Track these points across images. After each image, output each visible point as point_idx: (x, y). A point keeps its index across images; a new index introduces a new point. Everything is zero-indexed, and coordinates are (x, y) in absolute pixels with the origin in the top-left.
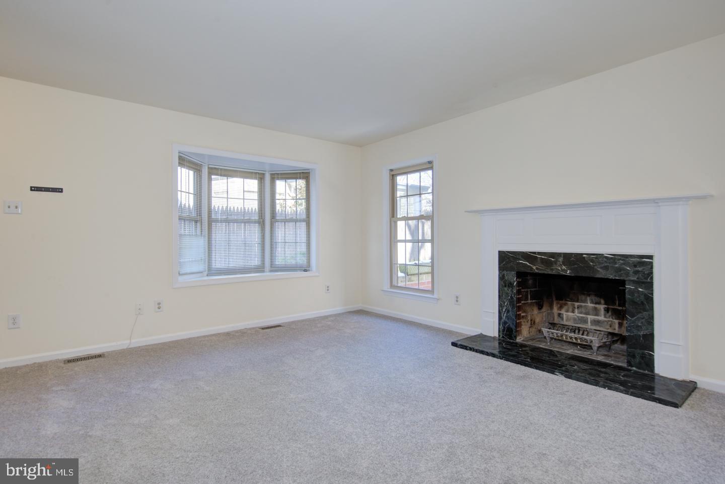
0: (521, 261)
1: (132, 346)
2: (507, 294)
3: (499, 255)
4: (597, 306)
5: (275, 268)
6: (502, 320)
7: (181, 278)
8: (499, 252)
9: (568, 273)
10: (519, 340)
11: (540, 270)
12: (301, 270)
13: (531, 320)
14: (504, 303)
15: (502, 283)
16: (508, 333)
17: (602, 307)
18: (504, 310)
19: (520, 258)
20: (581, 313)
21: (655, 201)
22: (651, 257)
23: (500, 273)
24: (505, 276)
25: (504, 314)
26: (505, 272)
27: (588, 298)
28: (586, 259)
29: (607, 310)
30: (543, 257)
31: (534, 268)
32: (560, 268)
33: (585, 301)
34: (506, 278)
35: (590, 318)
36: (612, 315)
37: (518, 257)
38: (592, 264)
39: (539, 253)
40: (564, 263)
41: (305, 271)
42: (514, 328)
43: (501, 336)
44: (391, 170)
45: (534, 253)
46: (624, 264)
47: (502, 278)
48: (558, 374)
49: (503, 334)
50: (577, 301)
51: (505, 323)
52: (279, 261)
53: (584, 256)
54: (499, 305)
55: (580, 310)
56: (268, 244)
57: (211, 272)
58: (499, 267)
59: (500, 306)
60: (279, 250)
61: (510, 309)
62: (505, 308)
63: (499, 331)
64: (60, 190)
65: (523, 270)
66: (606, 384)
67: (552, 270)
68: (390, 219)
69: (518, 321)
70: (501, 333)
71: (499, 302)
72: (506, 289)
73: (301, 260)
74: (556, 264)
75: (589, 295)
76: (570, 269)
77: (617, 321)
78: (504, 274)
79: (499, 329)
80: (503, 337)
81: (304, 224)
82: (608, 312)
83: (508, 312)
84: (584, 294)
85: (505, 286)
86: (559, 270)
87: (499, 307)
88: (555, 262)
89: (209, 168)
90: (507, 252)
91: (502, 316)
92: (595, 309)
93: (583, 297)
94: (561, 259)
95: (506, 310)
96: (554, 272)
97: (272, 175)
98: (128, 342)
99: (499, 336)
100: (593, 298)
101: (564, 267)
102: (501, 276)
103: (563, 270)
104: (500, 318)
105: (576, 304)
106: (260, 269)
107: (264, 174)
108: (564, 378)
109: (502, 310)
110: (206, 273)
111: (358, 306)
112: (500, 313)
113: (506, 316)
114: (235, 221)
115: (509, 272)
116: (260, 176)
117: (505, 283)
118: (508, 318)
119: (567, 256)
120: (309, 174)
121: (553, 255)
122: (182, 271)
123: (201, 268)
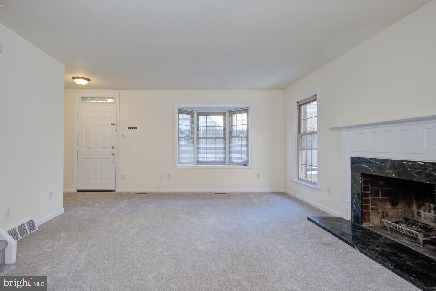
0: (363, 165)
1: (159, 192)
2: (356, 189)
3: (351, 160)
5: (231, 163)
6: (353, 209)
7: (179, 165)
8: (351, 157)
9: (393, 176)
10: (365, 225)
11: (376, 172)
12: (243, 165)
13: (383, 213)
14: (354, 196)
16: (357, 219)
18: (354, 201)
19: (363, 162)
23: (352, 173)
24: (355, 175)
25: (354, 204)
28: (405, 165)
30: (377, 162)
31: (372, 170)
32: (388, 172)
34: (355, 177)
38: (409, 169)
39: (375, 159)
40: (390, 168)
41: (245, 165)
42: (360, 216)
43: (353, 221)
44: (298, 103)
45: (372, 159)
47: (353, 177)
48: (356, 248)
49: (354, 219)
51: (355, 211)
52: (234, 159)
53: (404, 162)
54: (351, 197)
56: (227, 150)
57: (198, 163)
58: (351, 169)
60: (233, 153)
61: (358, 201)
62: (355, 199)
64: (136, 128)
65: (365, 172)
66: (383, 262)
67: (383, 172)
68: (298, 134)
69: (364, 211)
70: (353, 218)
71: (351, 195)
73: (244, 159)
74: (385, 168)
76: (395, 173)
78: (354, 174)
79: (352, 215)
80: (354, 221)
81: (245, 139)
83: (357, 203)
85: (355, 184)
86: (387, 173)
89: (197, 112)
90: (356, 158)
91: (353, 205)
94: (388, 165)
95: (355, 201)
96: (384, 175)
97: (230, 112)
98: (158, 190)
101: (390, 171)
102: (352, 176)
103: (390, 173)
104: (352, 207)
105: (432, 206)
106: (223, 163)
107: (225, 112)
108: (359, 252)
109: (353, 201)
110: (195, 163)
111: (282, 190)
112: (352, 203)
113: (355, 206)
114: (210, 138)
115: (356, 173)
116: (223, 114)
117: (354, 181)
118: (357, 208)
119: (393, 162)
120: (248, 109)
121: (384, 161)
122: (180, 161)
123: (192, 161)
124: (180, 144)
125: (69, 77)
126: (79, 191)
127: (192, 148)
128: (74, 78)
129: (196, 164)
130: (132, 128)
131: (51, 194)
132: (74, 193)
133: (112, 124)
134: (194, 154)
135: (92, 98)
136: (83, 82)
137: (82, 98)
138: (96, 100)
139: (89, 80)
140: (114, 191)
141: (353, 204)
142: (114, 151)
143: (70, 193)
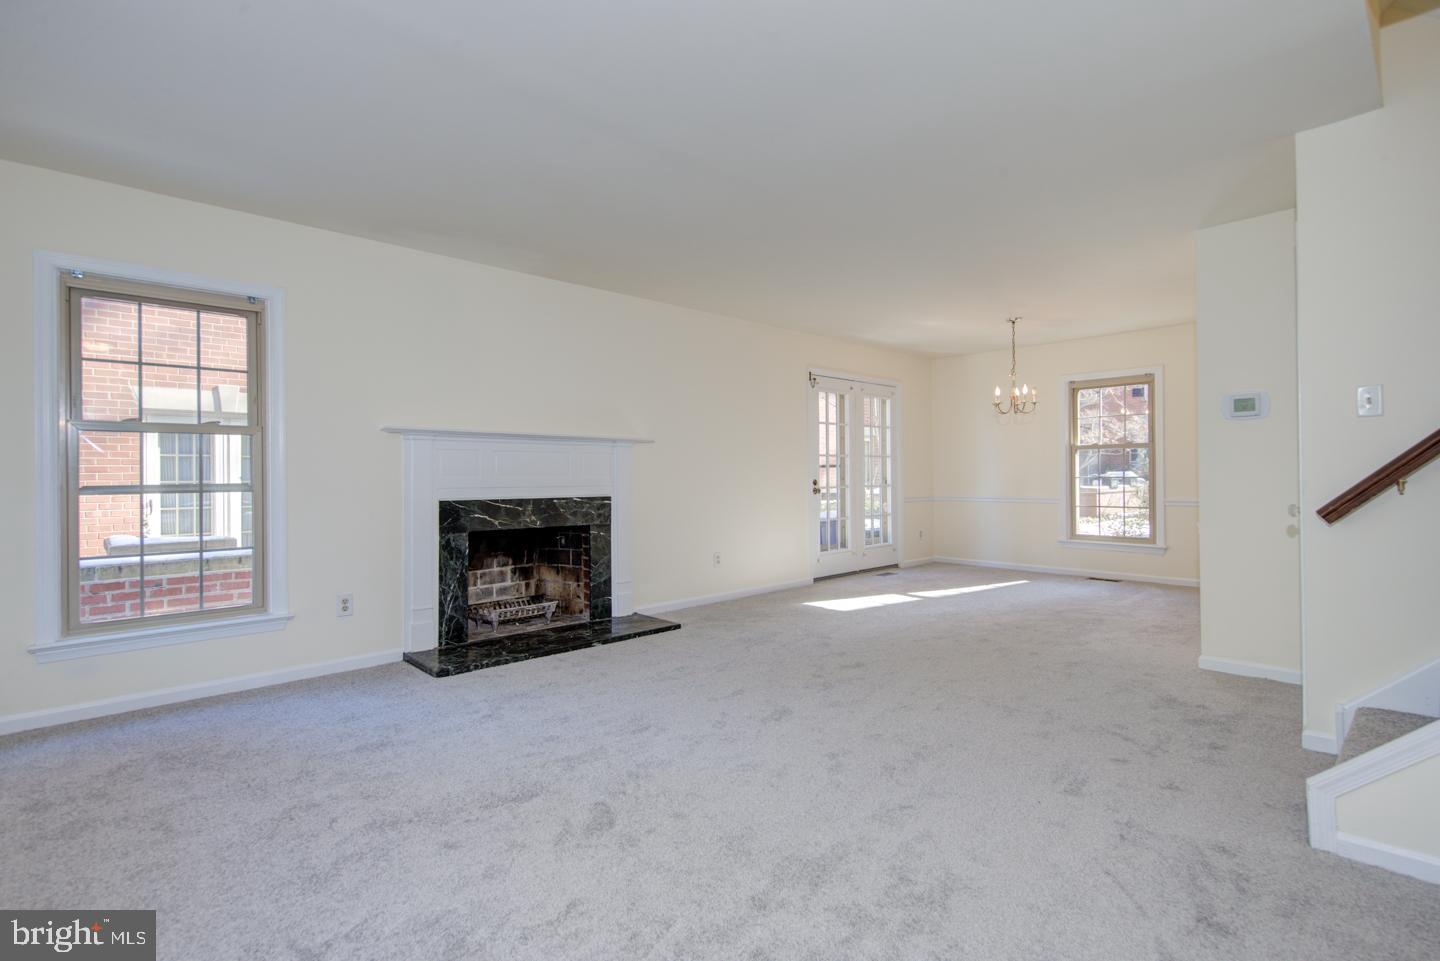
0: (477, 515)
2: (454, 570)
3: (440, 507)
4: (504, 569)
6: (446, 616)
8: (441, 502)
9: (539, 524)
11: (505, 525)
14: (450, 586)
15: (446, 554)
16: (456, 634)
17: (508, 569)
18: (449, 598)
19: (476, 509)
20: (484, 583)
21: (614, 441)
22: (609, 498)
23: (441, 537)
24: (451, 541)
25: (449, 604)
26: (451, 536)
27: (495, 561)
29: (514, 572)
30: (508, 506)
31: (496, 523)
32: (528, 520)
33: (491, 566)
34: (453, 544)
35: (496, 586)
36: (519, 576)
37: (472, 509)
38: (561, 511)
39: (504, 501)
40: (533, 513)
43: (444, 644)
45: (497, 501)
46: (589, 508)
47: (445, 546)
49: (447, 639)
50: (481, 568)
51: (451, 618)
53: (555, 501)
54: (440, 592)
55: (483, 579)
58: (441, 529)
59: (443, 593)
62: (451, 594)
63: (440, 636)
65: (479, 528)
67: (520, 523)
70: (444, 638)
71: (440, 587)
72: (452, 563)
74: (524, 514)
75: (496, 557)
76: (541, 520)
77: (523, 583)
78: (449, 539)
79: (440, 632)
80: (447, 644)
82: (515, 573)
84: (490, 556)
85: (452, 559)
86: (527, 522)
87: (440, 596)
88: (523, 512)
90: (452, 502)
92: (502, 573)
93: (489, 560)
94: (530, 508)
96: (522, 526)
99: (440, 644)
100: (502, 559)
101: (533, 518)
102: (444, 543)
103: (534, 522)
104: (442, 613)
105: (479, 572)
109: (445, 599)
112: (441, 604)
113: (453, 607)
115: (457, 534)
117: (450, 553)
118: (456, 611)
119: (537, 502)
121: (521, 502)
141: (446, 606)
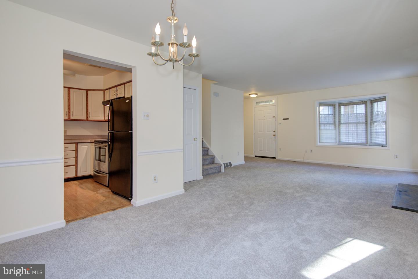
1: (304, 161)
5: (372, 144)
7: (320, 144)
12: (381, 146)
41: (383, 146)
57: (340, 143)
64: (288, 119)
81: (384, 124)
89: (339, 103)
97: (371, 101)
106: (366, 144)
107: (367, 101)
114: (351, 123)
116: (365, 103)
120: (385, 98)
122: (321, 141)
123: (334, 141)
124: (321, 129)
125: (247, 94)
126: (256, 156)
127: (334, 132)
128: (250, 94)
129: (338, 144)
130: (285, 119)
131: (238, 153)
132: (253, 157)
133: (273, 117)
134: (336, 136)
135: (262, 102)
136: (255, 96)
137: (256, 103)
138: (264, 103)
139: (257, 94)
140: (275, 158)
142: (274, 133)
143: (251, 157)
